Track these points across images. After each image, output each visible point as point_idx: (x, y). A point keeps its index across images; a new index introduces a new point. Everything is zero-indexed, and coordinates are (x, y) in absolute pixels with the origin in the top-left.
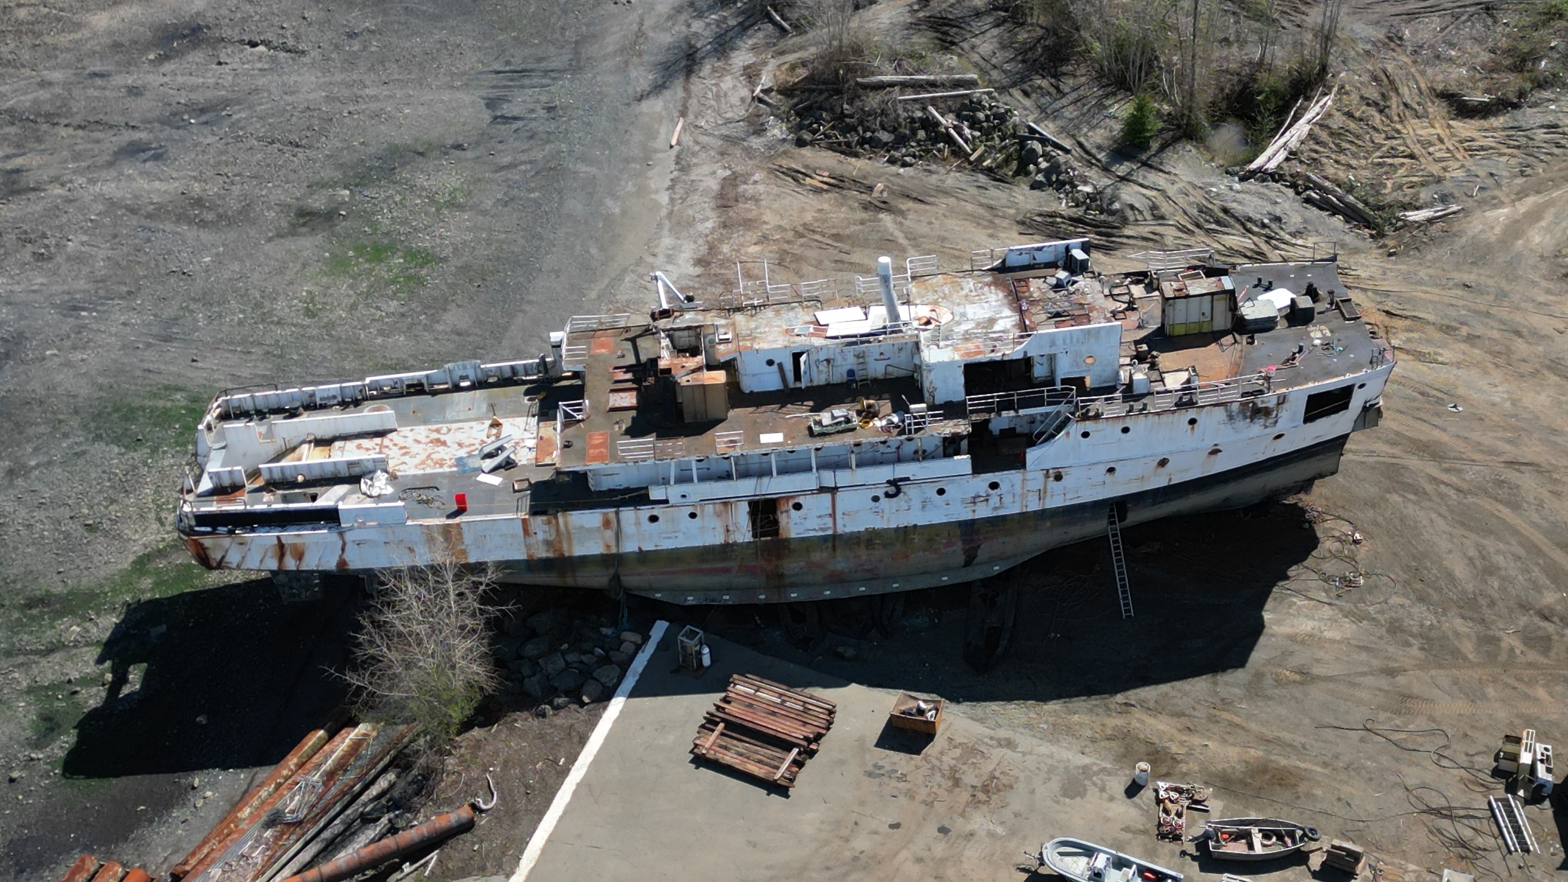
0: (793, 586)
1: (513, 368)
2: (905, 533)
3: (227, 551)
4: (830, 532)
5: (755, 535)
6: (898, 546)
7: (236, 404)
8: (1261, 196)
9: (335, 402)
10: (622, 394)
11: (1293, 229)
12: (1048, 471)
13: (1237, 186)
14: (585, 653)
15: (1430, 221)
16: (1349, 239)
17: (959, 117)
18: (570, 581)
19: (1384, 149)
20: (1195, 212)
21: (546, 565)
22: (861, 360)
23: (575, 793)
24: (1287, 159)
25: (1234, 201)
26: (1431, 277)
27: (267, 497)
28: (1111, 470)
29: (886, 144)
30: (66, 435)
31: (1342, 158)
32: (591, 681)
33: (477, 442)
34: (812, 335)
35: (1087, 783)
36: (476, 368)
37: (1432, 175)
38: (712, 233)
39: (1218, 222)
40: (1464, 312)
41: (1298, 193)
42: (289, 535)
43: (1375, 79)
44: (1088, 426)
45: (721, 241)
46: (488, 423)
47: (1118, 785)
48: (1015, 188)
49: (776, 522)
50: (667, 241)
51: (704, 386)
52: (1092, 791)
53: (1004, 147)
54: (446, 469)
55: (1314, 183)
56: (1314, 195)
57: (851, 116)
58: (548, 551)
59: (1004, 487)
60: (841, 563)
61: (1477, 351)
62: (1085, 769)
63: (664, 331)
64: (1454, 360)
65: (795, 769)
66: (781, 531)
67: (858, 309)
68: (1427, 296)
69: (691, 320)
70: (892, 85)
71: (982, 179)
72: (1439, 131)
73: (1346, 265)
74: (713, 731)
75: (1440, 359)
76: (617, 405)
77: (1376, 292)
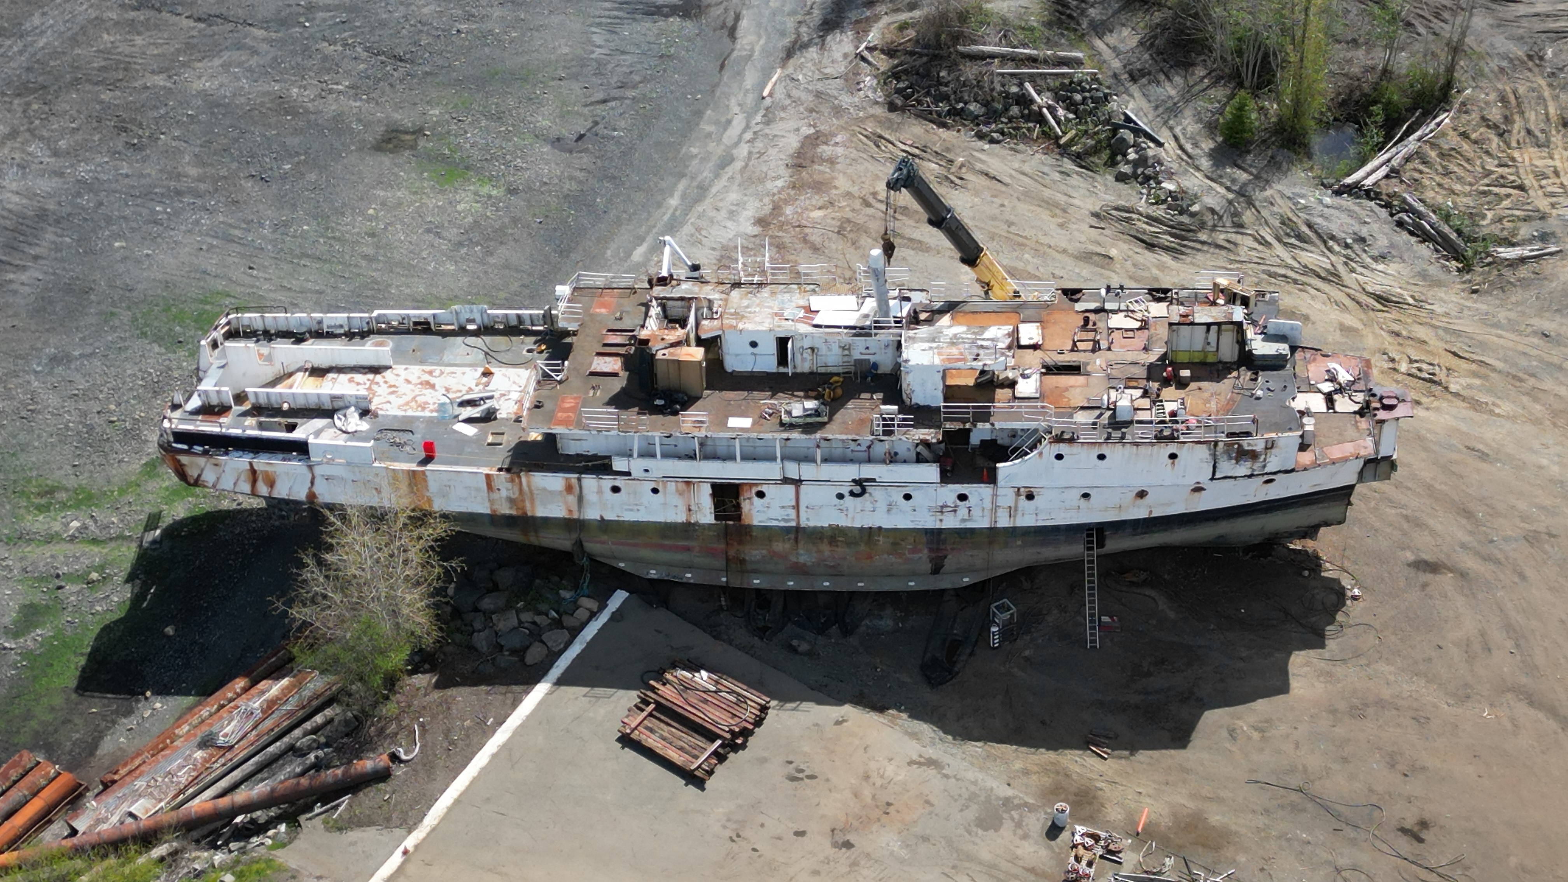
0: (756, 572)
1: (519, 317)
2: (870, 534)
3: (202, 470)
4: (793, 524)
5: (717, 518)
6: (862, 547)
7: (246, 323)
8: (1350, 213)
9: (342, 331)
10: (607, 359)
11: (1376, 253)
12: (1019, 489)
13: (1328, 200)
14: (539, 613)
15: (1523, 260)
16: (1434, 270)
17: (1058, 98)
18: (533, 540)
19: (1493, 176)
20: (1277, 223)
21: (510, 521)
22: (846, 352)
23: (494, 756)
24: (1387, 177)
25: (1321, 216)
26: (1509, 320)
27: (250, 421)
28: (1086, 496)
29: (977, 117)
30: (114, 329)
31: (1446, 181)
32: (537, 644)
33: (465, 389)
34: (798, 321)
35: (1005, 816)
36: (482, 312)
37: (1538, 211)
38: (779, 193)
39: (1300, 237)
40: (1535, 363)
41: (1392, 215)
42: (263, 462)
43: (1503, 99)
44: (1063, 448)
45: (786, 202)
46: (481, 370)
47: (1037, 823)
48: (1098, 177)
49: (738, 507)
50: (734, 196)
51: (679, 362)
52: (1008, 825)
53: (1096, 133)
54: (427, 414)
55: (1410, 205)
56: (1407, 219)
57: (946, 85)
58: (511, 508)
59: (972, 500)
60: (805, 556)
61: (1538, 407)
62: (1007, 801)
63: (656, 299)
64: (1511, 413)
65: (714, 761)
66: (743, 517)
67: (853, 298)
68: (1501, 341)
69: (686, 291)
70: (993, 56)
71: (1068, 165)
72: (1558, 163)
73: (1423, 298)
74: (642, 710)
75: (1497, 411)
76: (598, 370)
77: (1446, 330)
